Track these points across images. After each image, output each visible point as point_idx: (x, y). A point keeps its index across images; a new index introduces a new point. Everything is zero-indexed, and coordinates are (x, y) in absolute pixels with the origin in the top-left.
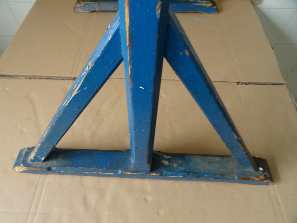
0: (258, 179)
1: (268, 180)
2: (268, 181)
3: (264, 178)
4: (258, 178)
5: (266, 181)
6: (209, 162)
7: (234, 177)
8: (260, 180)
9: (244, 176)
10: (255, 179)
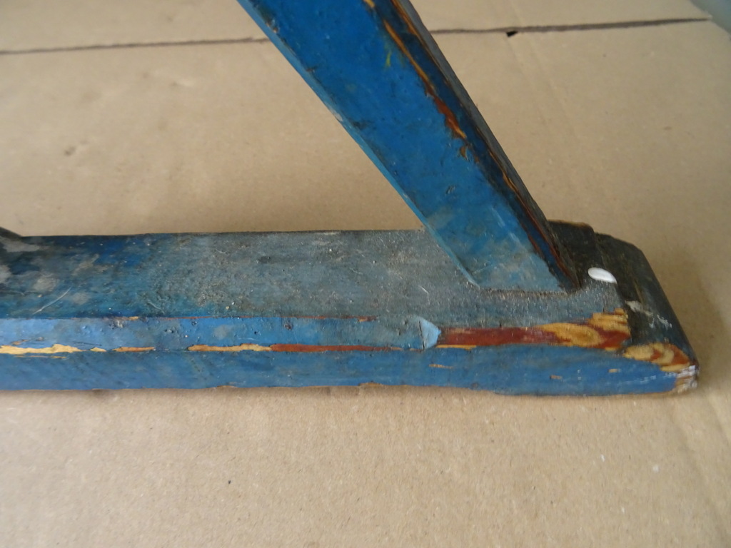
0: (582, 336)
1: (659, 347)
2: (657, 355)
3: (625, 329)
4: (583, 324)
5: (641, 353)
6: (263, 260)
7: (418, 330)
8: (597, 339)
9: (484, 321)
10: (562, 334)
